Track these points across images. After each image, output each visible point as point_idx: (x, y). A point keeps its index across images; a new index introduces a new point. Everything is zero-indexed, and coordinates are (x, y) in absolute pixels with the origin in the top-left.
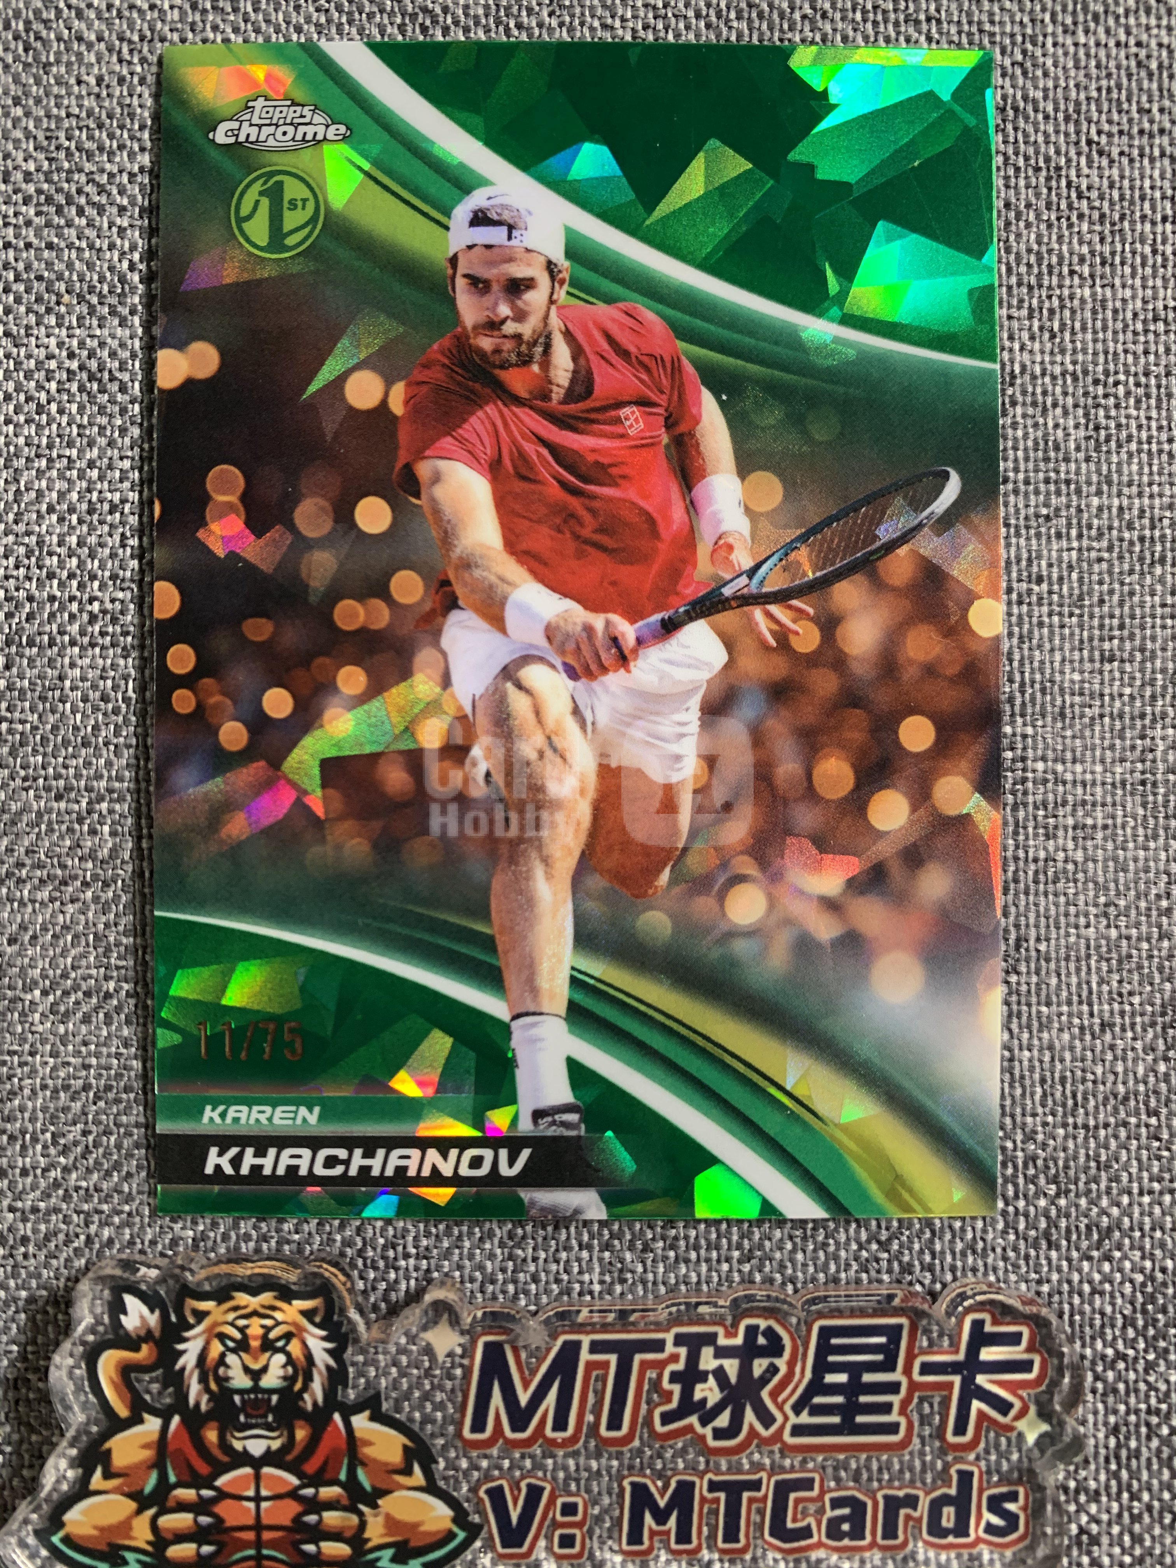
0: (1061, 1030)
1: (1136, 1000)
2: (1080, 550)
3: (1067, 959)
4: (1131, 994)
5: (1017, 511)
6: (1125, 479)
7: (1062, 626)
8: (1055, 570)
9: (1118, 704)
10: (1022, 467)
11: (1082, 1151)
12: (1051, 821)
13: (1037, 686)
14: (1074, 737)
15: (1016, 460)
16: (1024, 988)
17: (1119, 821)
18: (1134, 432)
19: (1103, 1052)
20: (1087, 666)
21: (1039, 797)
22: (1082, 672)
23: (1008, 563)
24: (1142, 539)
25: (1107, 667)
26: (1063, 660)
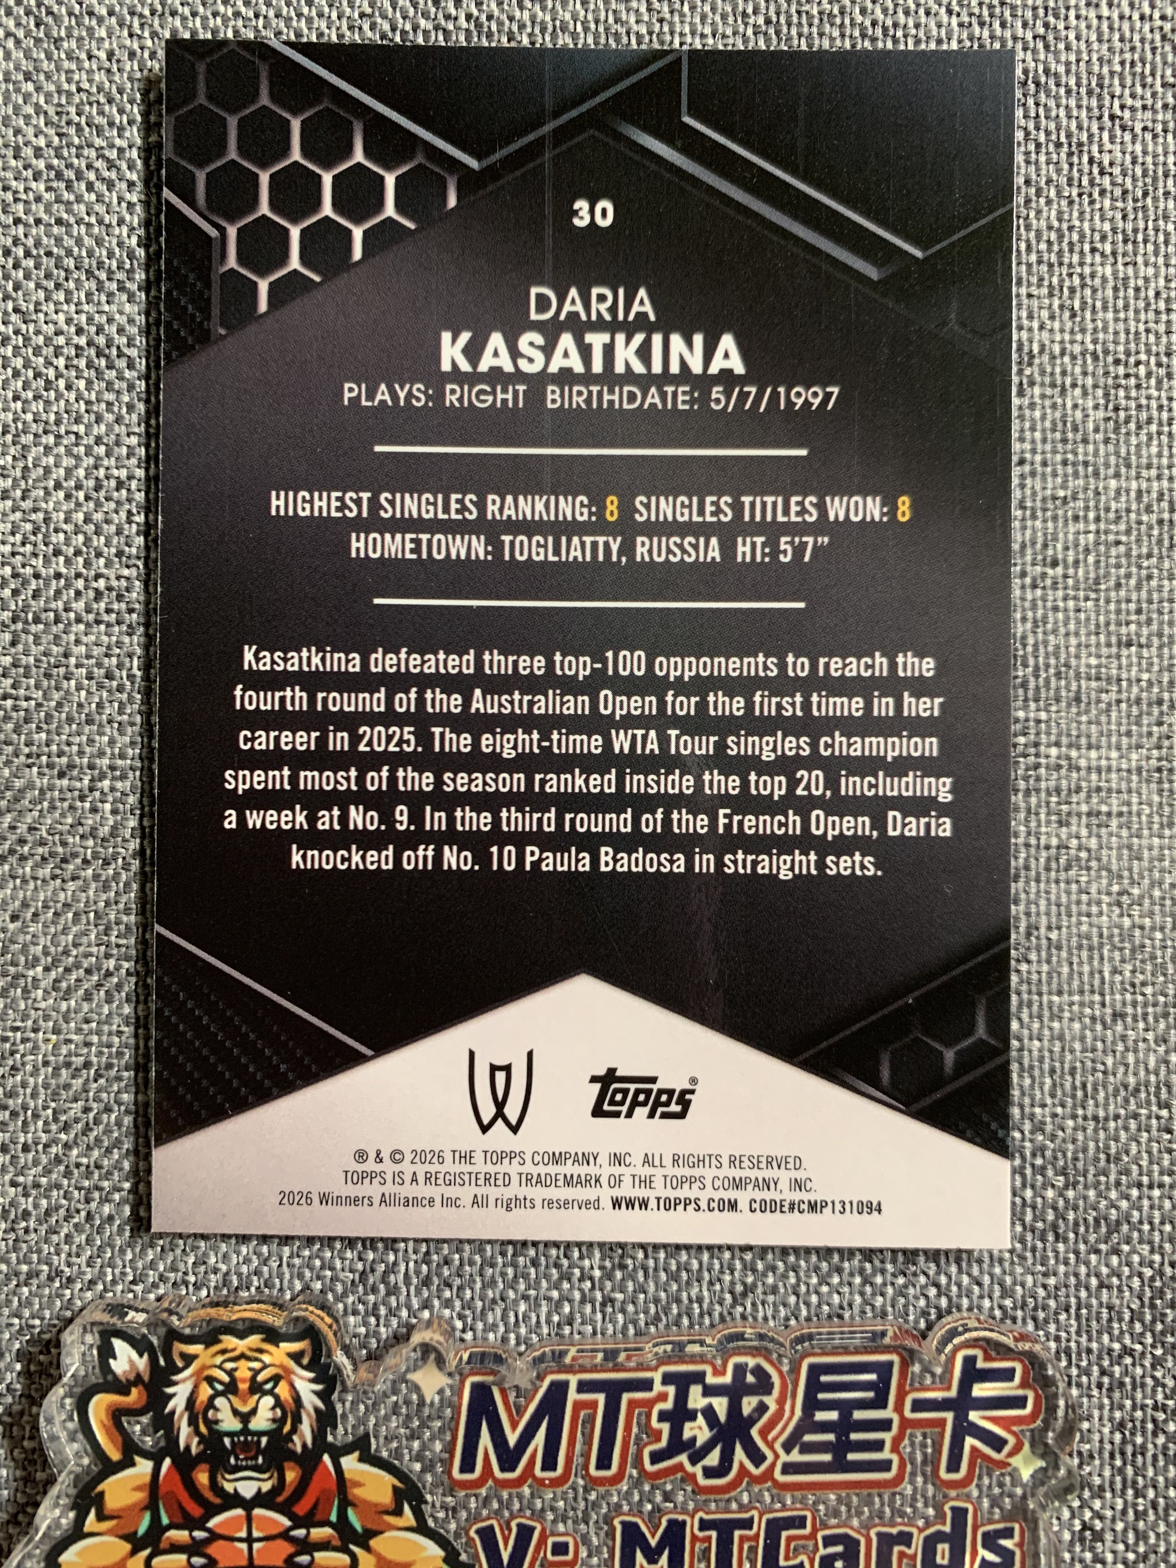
0: (1071, 1020)
1: (1149, 990)
2: (1098, 532)
3: (1080, 947)
4: (1144, 984)
5: (1034, 494)
6: (1144, 461)
7: (1078, 610)
8: (1071, 553)
9: (1135, 690)
10: (1039, 447)
11: (1092, 1144)
12: (1064, 808)
13: (1052, 671)
14: (1090, 722)
15: (1033, 441)
16: (1035, 977)
17: (1135, 808)
18: (1155, 413)
19: (1114, 1043)
20: (1104, 651)
21: (1052, 784)
22: (1099, 656)
23: (1023, 546)
24: (1160, 522)
25: (1125, 652)
26: (1079, 645)
